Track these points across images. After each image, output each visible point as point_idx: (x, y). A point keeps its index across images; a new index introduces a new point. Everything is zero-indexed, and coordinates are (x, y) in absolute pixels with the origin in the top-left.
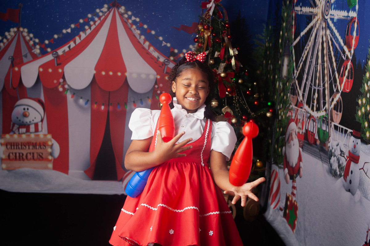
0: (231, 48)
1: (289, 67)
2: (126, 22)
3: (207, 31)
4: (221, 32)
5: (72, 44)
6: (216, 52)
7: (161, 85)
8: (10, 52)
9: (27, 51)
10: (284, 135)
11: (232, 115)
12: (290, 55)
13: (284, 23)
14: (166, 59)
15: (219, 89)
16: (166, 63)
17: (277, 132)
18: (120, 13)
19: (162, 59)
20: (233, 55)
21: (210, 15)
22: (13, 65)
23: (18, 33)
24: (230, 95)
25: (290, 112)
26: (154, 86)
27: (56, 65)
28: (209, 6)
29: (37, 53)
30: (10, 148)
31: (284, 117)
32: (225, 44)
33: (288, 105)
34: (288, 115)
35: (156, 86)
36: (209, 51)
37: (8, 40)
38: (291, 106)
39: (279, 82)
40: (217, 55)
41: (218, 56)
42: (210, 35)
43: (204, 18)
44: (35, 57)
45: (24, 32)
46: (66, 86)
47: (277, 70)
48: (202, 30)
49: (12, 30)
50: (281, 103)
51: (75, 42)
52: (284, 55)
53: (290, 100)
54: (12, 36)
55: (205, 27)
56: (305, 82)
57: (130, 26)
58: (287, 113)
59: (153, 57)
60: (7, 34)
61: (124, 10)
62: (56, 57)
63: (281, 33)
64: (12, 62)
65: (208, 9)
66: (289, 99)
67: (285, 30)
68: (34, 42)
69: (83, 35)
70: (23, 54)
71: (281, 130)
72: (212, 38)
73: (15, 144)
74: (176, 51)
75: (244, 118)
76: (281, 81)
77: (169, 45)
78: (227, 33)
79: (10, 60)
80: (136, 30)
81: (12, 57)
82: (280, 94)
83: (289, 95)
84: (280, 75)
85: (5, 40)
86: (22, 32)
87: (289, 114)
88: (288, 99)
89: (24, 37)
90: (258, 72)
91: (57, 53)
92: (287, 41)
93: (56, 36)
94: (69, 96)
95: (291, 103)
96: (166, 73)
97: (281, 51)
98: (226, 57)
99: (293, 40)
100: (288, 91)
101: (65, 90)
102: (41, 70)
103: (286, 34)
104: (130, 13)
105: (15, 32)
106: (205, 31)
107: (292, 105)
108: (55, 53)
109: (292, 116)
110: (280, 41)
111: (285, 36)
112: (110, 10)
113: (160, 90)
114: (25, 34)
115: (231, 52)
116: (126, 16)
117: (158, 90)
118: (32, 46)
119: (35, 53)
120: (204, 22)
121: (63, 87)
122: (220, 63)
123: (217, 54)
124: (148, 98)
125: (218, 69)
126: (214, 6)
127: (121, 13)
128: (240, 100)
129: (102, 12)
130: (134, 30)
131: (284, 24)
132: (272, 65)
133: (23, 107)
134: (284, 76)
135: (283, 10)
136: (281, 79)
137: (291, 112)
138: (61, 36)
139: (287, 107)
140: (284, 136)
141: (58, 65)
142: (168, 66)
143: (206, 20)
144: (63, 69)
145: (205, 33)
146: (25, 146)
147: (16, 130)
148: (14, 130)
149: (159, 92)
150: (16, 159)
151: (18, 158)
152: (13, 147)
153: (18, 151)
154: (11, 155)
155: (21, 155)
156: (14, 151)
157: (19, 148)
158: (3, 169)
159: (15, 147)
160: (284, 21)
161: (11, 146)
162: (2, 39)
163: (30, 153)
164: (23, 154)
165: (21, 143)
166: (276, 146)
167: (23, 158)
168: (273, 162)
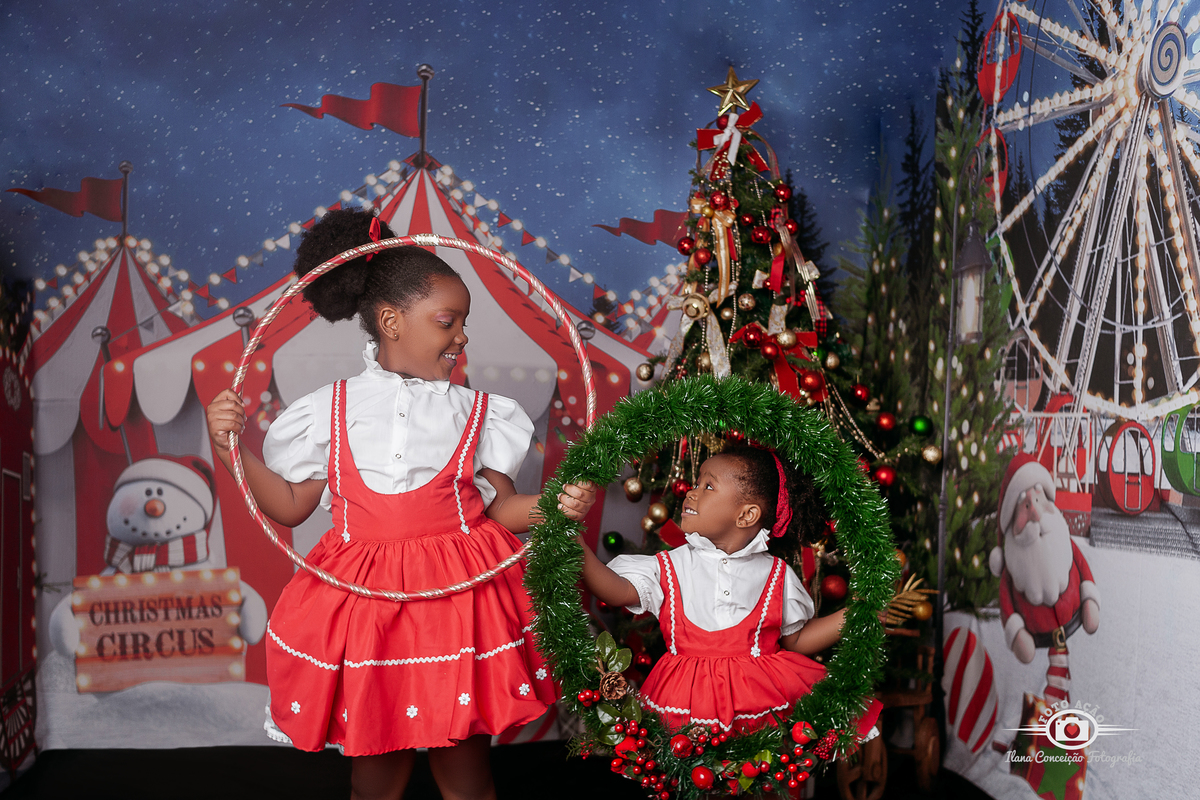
0: (800, 262)
1: (988, 303)
2: (456, 212)
3: (721, 213)
4: (765, 213)
6: (758, 272)
7: (574, 399)
8: (98, 314)
9: (152, 310)
10: (989, 513)
12: (986, 264)
13: (948, 179)
14: (585, 322)
16: (584, 333)
17: (956, 509)
18: (441, 187)
20: (808, 278)
21: (730, 163)
22: (107, 354)
23: (122, 252)
24: (809, 401)
25: (1009, 435)
26: (552, 405)
28: (719, 140)
29: (183, 313)
30: (104, 620)
31: (983, 457)
32: (779, 250)
33: (1000, 416)
34: (1001, 447)
35: (558, 405)
37: (87, 276)
38: (1014, 416)
39: (944, 359)
40: (759, 281)
41: (764, 284)
42: (733, 225)
43: (710, 174)
44: (179, 328)
45: (142, 249)
47: (931, 326)
48: (707, 211)
49: (100, 244)
50: (966, 418)
52: (959, 274)
53: (1004, 399)
54: (102, 263)
55: (718, 200)
56: (1077, 325)
57: (470, 224)
58: (1001, 438)
59: (543, 318)
60: (84, 256)
61: (451, 177)
62: (247, 325)
63: (938, 213)
64: (104, 345)
65: (718, 150)
66: (1000, 398)
67: (955, 199)
68: (174, 279)
70: (140, 318)
71: (976, 498)
72: (739, 233)
73: (121, 606)
74: (611, 296)
76: (957, 352)
77: (589, 279)
78: (782, 214)
79: (99, 338)
80: (489, 235)
81: (102, 328)
82: (956, 393)
83: (997, 385)
84: (947, 337)
85: (79, 278)
86: (133, 251)
87: (1007, 441)
88: (996, 399)
89: (141, 267)
91: (249, 311)
92: (971, 228)
93: (243, 261)
95: (1013, 406)
97: (943, 265)
98: (788, 283)
99: (999, 217)
100: (995, 375)
102: (200, 366)
103: (962, 210)
104: (468, 186)
105: (110, 251)
106: (716, 212)
107: (1017, 411)
108: (241, 312)
109: (1023, 446)
110: (937, 237)
111: (959, 215)
112: (408, 178)
113: (570, 417)
114: (144, 257)
116: (457, 195)
117: (563, 416)
118: (168, 294)
119: (180, 314)
120: (711, 185)
122: (769, 308)
123: (759, 279)
125: (766, 323)
126: (737, 137)
127: (442, 185)
129: (383, 183)
130: (483, 235)
131: (951, 183)
132: (905, 320)
133: (145, 486)
134: (967, 335)
135: (942, 141)
136: (955, 347)
137: (1016, 434)
138: (259, 259)
139: (994, 423)
140: (993, 515)
142: (589, 341)
143: (715, 182)
144: (269, 362)
145: (716, 221)
146: (153, 610)
147: (122, 560)
148: (116, 560)
149: (566, 421)
150: (123, 655)
151: (130, 650)
152: (112, 617)
153: (129, 629)
154: (107, 642)
155: (141, 639)
156: (118, 629)
157: (134, 620)
158: (79, 691)
159: (121, 616)
160: (947, 175)
161: (108, 612)
162: (70, 275)
163: (171, 634)
164: (146, 638)
165: (141, 602)
166: (957, 554)
167: (146, 650)
168: (948, 607)
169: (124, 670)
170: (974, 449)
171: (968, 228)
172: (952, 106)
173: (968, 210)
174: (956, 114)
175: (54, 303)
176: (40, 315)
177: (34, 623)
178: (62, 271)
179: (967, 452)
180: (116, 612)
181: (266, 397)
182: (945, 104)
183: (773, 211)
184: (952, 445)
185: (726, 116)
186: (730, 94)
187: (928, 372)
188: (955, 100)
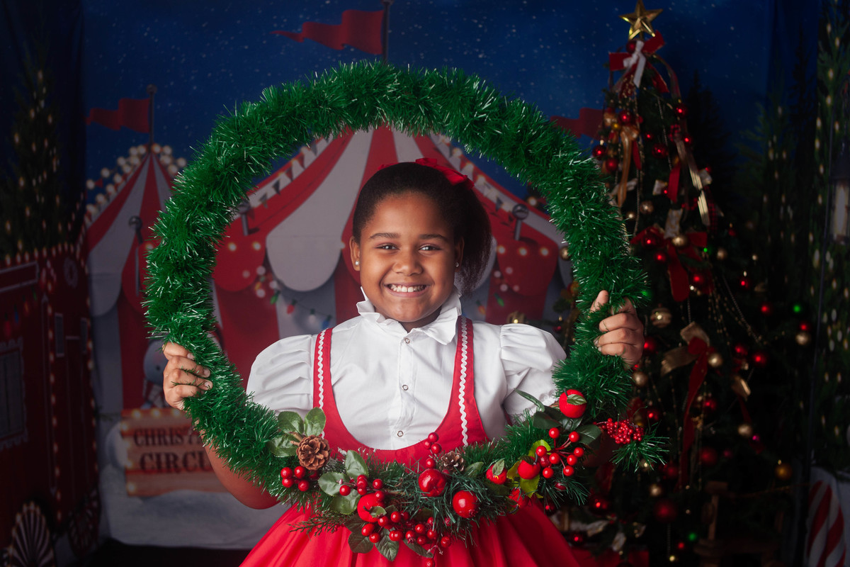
0: (694, 171)
3: (628, 128)
4: (665, 128)
5: (284, 180)
6: (657, 182)
7: (509, 271)
8: (133, 206)
11: (708, 344)
13: (826, 95)
14: (519, 205)
15: (670, 280)
16: (519, 214)
17: (823, 382)
19: (508, 206)
20: (700, 186)
21: (635, 86)
22: (140, 239)
23: (149, 157)
24: (699, 293)
26: (492, 275)
27: (246, 233)
28: (628, 63)
30: (145, 442)
31: (846, 345)
32: (677, 160)
35: (498, 274)
36: (636, 179)
37: (124, 176)
39: (820, 252)
40: (658, 189)
41: (663, 190)
42: (637, 139)
43: (618, 95)
45: (164, 154)
46: (274, 285)
47: (811, 220)
48: (616, 126)
49: (133, 151)
50: (834, 308)
51: (290, 174)
52: (833, 182)
54: (135, 166)
55: (625, 117)
60: (121, 161)
62: (246, 213)
63: (819, 123)
64: (138, 230)
65: (627, 72)
67: (831, 116)
69: (309, 156)
71: (839, 378)
72: (642, 146)
73: (156, 433)
75: (738, 350)
76: (830, 248)
78: (680, 130)
79: (134, 226)
80: (440, 135)
81: (137, 218)
82: (828, 284)
85: (118, 179)
86: (158, 156)
89: (164, 168)
90: (750, 225)
91: (248, 202)
92: (843, 145)
94: (281, 307)
96: (521, 239)
97: (822, 170)
98: (683, 193)
101: (270, 293)
103: (837, 126)
105: (141, 157)
106: (624, 128)
110: (817, 144)
111: (834, 130)
113: (507, 284)
114: (166, 160)
115: (697, 181)
117: (501, 284)
120: (619, 104)
121: (266, 286)
122: (668, 211)
123: (658, 186)
124: (479, 303)
125: (663, 226)
126: (643, 61)
128: (725, 305)
131: (829, 100)
132: (792, 208)
134: (838, 236)
135: (822, 62)
136: (829, 244)
141: (250, 232)
142: (525, 221)
143: (624, 100)
144: (263, 242)
145: (623, 133)
146: (180, 436)
147: (156, 397)
148: (151, 397)
149: (504, 288)
150: (159, 470)
151: (164, 466)
152: (150, 440)
153: (163, 450)
154: (147, 459)
155: (172, 458)
156: (155, 450)
157: (166, 443)
158: (129, 495)
159: (157, 440)
160: (826, 94)
161: (147, 437)
162: (112, 176)
163: (193, 454)
164: (176, 457)
165: (171, 430)
166: (823, 421)
167: (176, 466)
168: (814, 462)
169: (160, 481)
170: (839, 336)
171: (841, 145)
172: (831, 33)
173: (841, 128)
174: (834, 41)
175: (100, 198)
176: (91, 209)
177: (95, 445)
178: (106, 173)
179: (834, 337)
180: (153, 437)
181: (261, 271)
182: (826, 30)
183: (672, 127)
184: (824, 327)
185: (634, 42)
186: (639, 20)
187: (809, 259)
188: (833, 28)
